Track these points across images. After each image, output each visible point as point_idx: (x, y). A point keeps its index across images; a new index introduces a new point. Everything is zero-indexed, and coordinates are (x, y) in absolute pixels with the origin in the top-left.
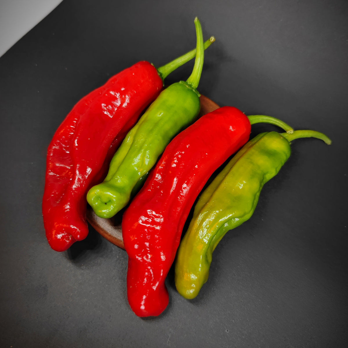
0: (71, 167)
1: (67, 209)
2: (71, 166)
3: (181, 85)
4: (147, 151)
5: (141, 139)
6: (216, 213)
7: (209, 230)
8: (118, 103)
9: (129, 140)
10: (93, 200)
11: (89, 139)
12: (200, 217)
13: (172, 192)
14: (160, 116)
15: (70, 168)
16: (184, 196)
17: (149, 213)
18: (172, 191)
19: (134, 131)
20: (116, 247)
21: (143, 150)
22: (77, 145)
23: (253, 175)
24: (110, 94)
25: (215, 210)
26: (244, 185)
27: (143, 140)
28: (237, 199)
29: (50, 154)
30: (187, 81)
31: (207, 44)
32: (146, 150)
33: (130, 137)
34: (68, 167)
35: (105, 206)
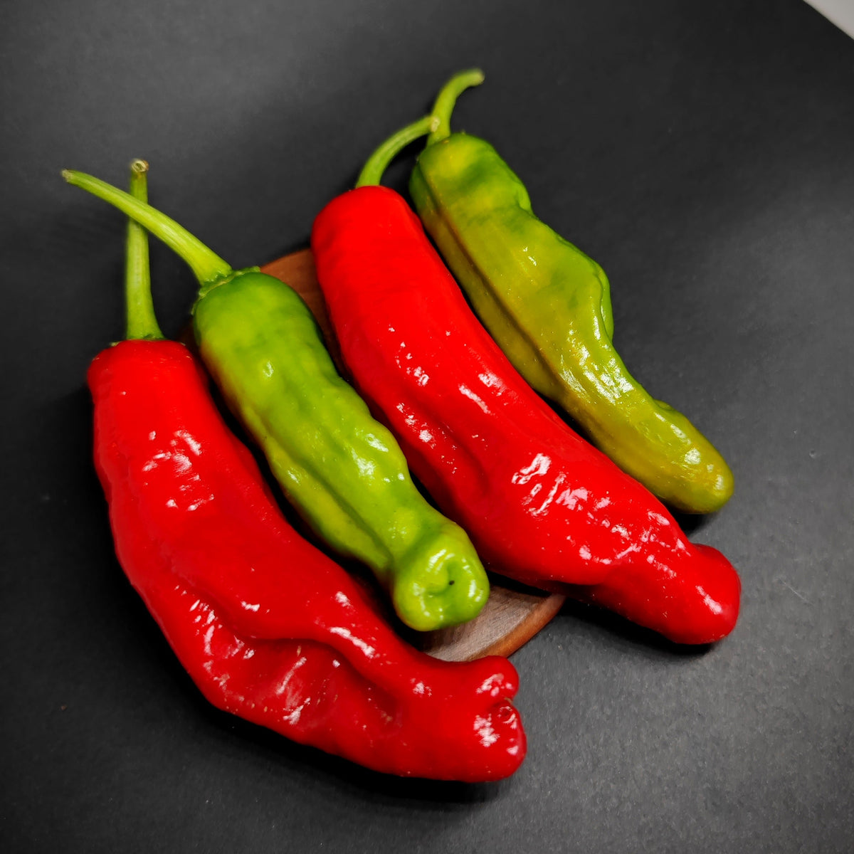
0: (302, 655)
1: (425, 689)
2: (299, 652)
3: (209, 296)
4: (357, 434)
5: (312, 442)
6: (574, 336)
7: (606, 370)
8: (185, 462)
9: (293, 477)
10: (427, 614)
11: (253, 570)
12: (568, 377)
13: (489, 409)
14: (271, 372)
15: (303, 660)
16: (507, 391)
17: (521, 482)
18: (485, 409)
19: (277, 456)
20: (532, 642)
21: (347, 445)
22: (256, 608)
23: (514, 226)
24: (149, 472)
25: (566, 335)
26: (531, 253)
27: (317, 435)
28: (557, 280)
29: (238, 701)
30: (202, 283)
31: (140, 187)
32: (350, 437)
33: (291, 471)
34: (299, 664)
35: (457, 585)
